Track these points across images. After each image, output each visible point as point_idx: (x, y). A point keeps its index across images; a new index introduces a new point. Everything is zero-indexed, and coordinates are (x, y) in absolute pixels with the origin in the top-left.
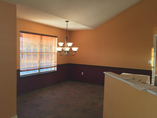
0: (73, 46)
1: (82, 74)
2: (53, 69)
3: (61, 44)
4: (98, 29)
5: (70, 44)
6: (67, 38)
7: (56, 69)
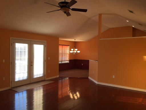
0: (78, 50)
1: (82, 64)
2: (67, 62)
3: (72, 50)
4: (89, 41)
5: (76, 50)
6: (75, 47)
7: (69, 62)
